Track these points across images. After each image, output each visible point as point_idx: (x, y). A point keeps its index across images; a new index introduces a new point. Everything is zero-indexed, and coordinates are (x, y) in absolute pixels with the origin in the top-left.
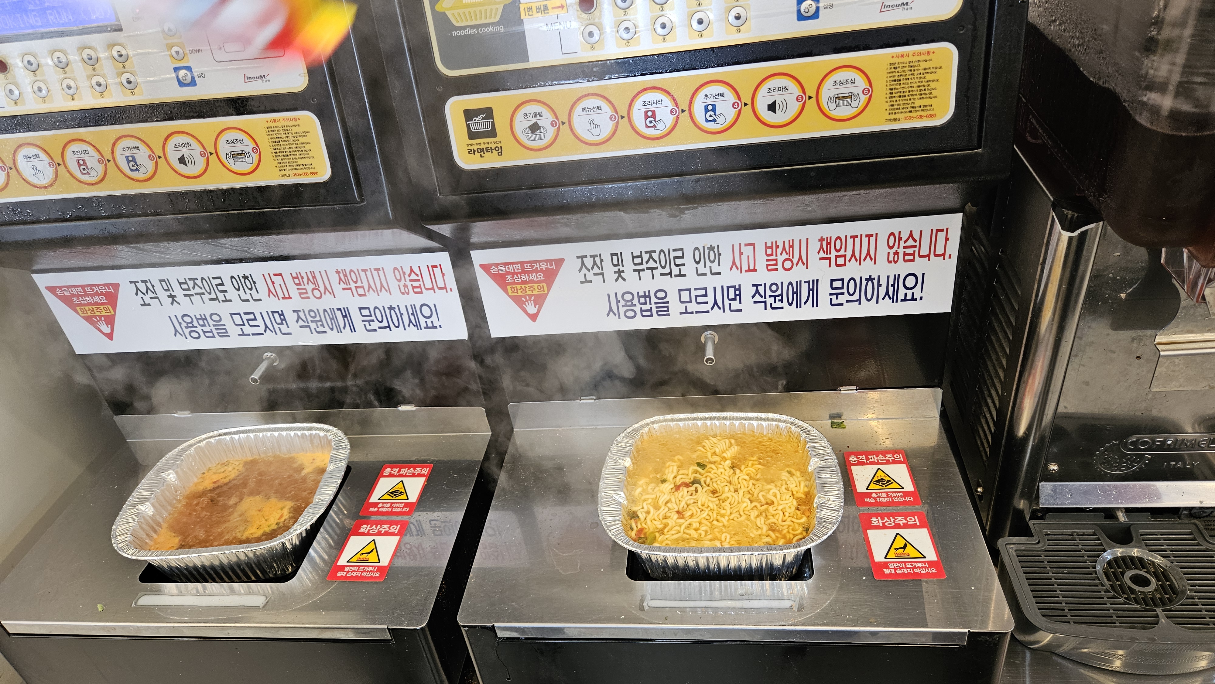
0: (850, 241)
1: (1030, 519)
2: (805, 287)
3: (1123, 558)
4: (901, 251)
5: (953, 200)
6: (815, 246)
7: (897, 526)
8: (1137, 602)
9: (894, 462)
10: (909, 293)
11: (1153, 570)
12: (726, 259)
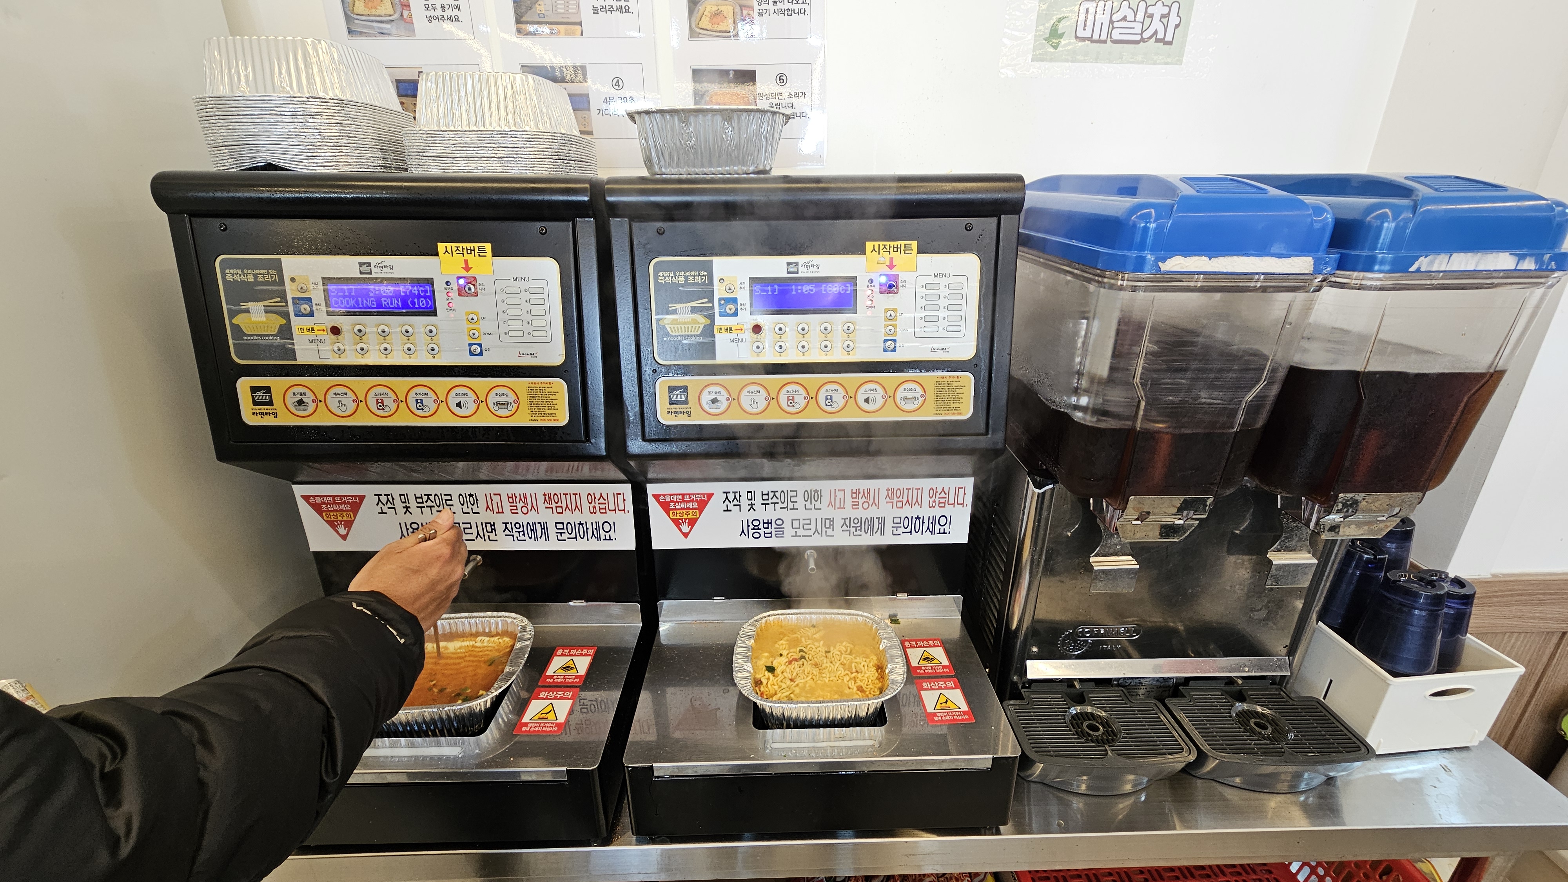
0: (906, 492)
1: (1022, 688)
2: (876, 521)
3: (1081, 713)
4: (937, 500)
5: (969, 470)
6: (884, 493)
7: (940, 688)
8: (1093, 742)
9: (934, 646)
10: (942, 528)
11: (1100, 721)
12: (826, 499)
